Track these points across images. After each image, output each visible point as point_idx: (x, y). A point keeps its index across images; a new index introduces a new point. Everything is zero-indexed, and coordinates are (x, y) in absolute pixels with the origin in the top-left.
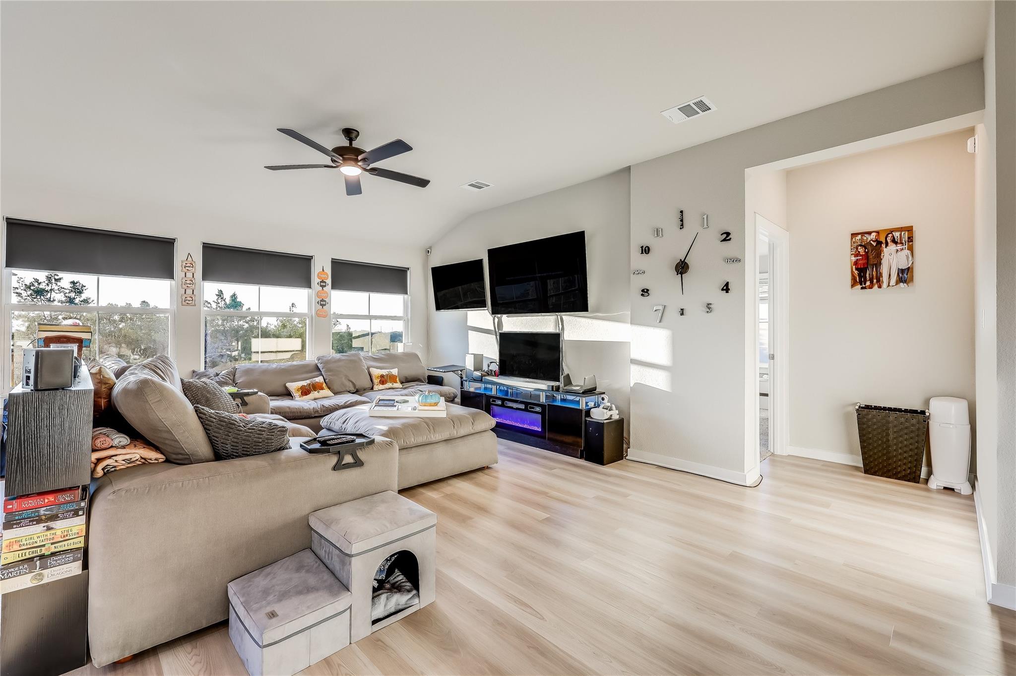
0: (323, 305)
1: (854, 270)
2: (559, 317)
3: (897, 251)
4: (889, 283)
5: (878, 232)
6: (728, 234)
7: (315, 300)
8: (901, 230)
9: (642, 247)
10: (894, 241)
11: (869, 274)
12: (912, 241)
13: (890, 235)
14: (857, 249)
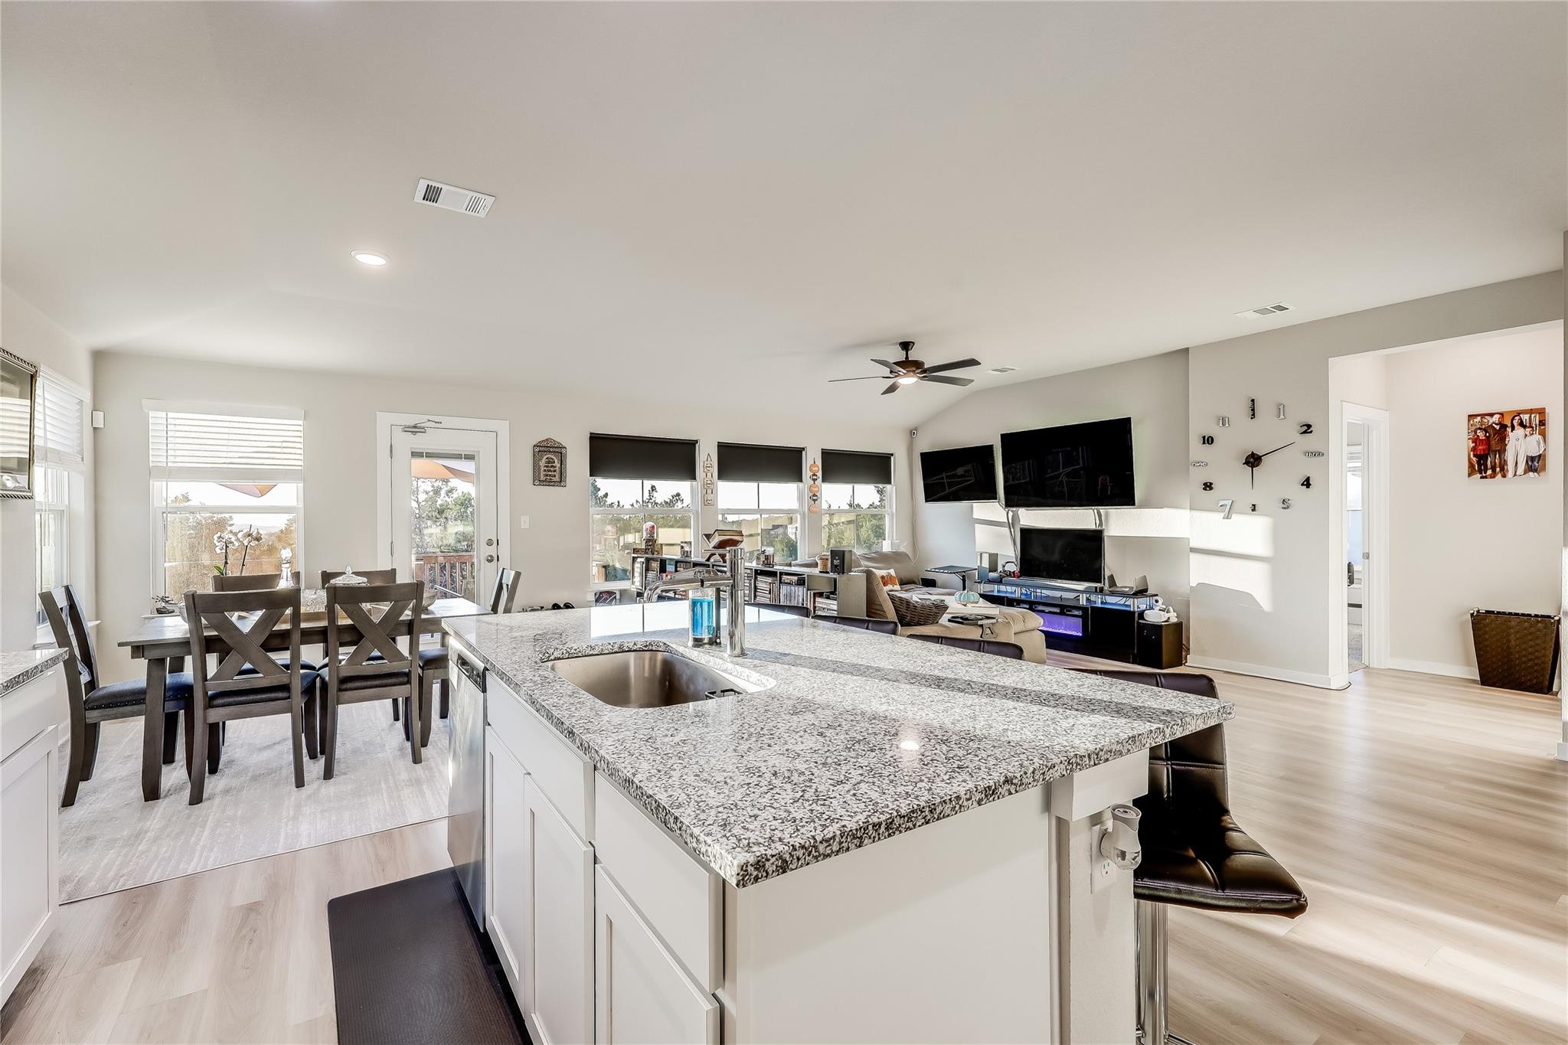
0: (815, 500)
1: (1472, 457)
2: (1095, 511)
3: (1526, 435)
4: (1516, 472)
5: (1502, 414)
6: (1309, 426)
7: (807, 494)
8: (1531, 412)
9: (1204, 437)
10: (1522, 424)
11: (1491, 462)
12: (1544, 425)
13: (1517, 418)
14: (1476, 433)
